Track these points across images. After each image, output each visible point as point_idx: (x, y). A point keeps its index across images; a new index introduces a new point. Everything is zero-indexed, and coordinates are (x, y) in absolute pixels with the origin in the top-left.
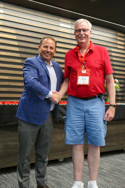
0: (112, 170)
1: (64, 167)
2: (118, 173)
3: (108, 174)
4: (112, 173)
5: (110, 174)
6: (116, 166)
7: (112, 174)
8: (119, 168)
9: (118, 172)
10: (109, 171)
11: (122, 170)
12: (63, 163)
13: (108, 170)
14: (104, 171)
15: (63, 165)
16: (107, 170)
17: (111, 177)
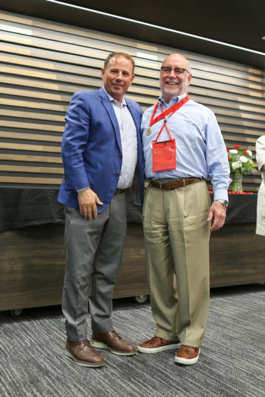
0: (241, 319)
1: (145, 311)
2: (253, 324)
3: (231, 324)
4: (241, 323)
5: (236, 324)
6: (249, 312)
7: (241, 326)
8: (256, 315)
9: (253, 322)
10: (234, 319)
11: (262, 319)
12: (145, 306)
13: (234, 317)
14: (224, 319)
15: (144, 309)
16: (232, 318)
17: (238, 331)
